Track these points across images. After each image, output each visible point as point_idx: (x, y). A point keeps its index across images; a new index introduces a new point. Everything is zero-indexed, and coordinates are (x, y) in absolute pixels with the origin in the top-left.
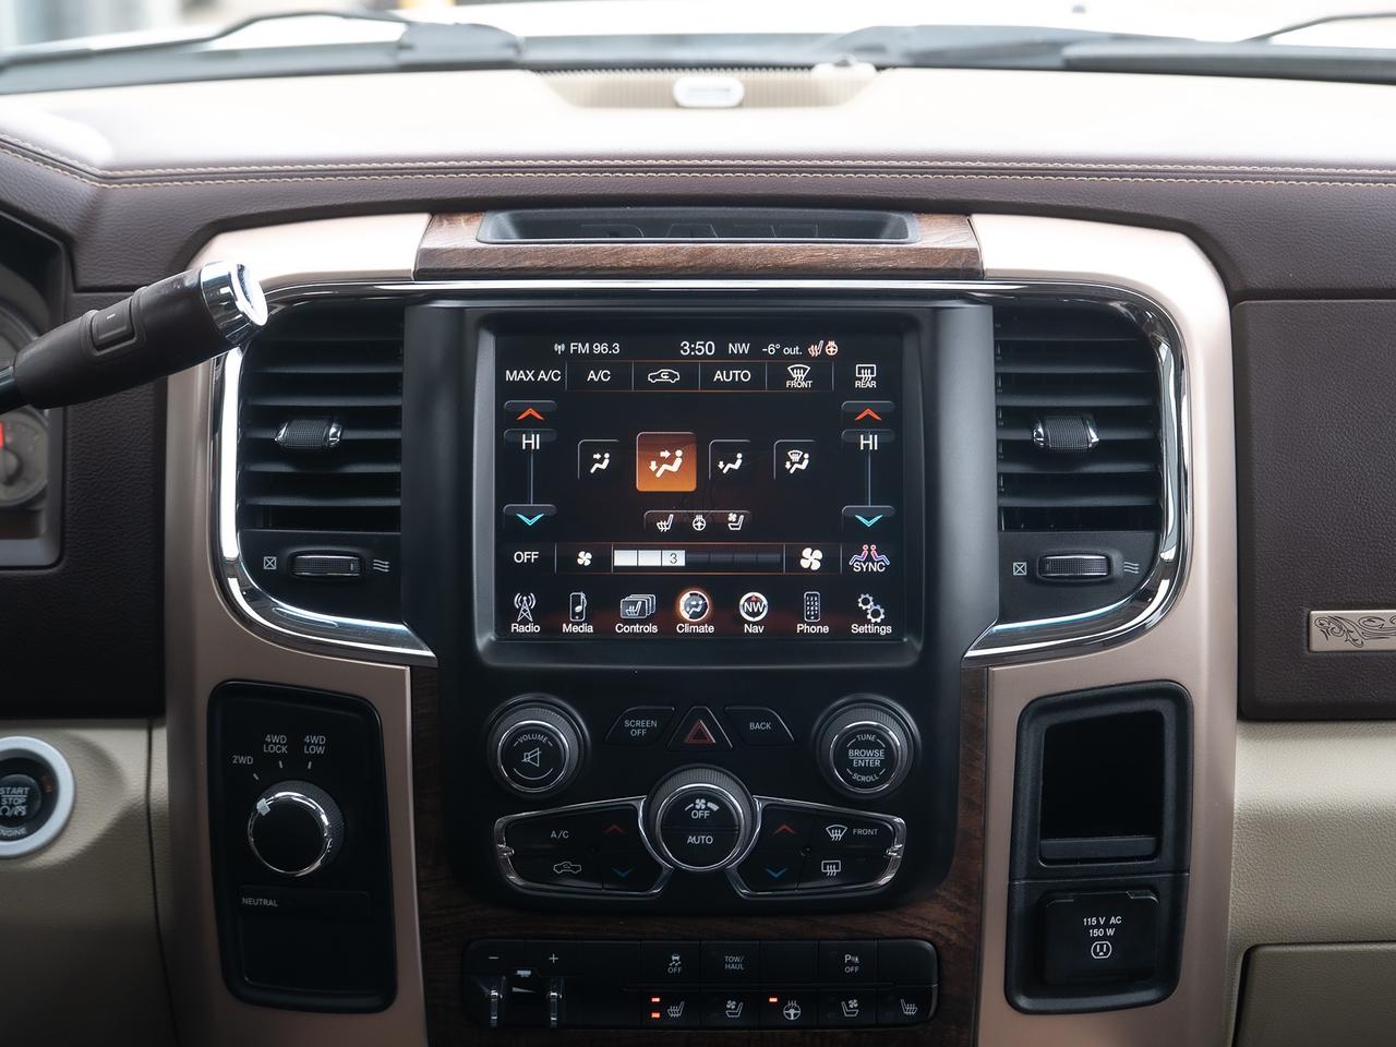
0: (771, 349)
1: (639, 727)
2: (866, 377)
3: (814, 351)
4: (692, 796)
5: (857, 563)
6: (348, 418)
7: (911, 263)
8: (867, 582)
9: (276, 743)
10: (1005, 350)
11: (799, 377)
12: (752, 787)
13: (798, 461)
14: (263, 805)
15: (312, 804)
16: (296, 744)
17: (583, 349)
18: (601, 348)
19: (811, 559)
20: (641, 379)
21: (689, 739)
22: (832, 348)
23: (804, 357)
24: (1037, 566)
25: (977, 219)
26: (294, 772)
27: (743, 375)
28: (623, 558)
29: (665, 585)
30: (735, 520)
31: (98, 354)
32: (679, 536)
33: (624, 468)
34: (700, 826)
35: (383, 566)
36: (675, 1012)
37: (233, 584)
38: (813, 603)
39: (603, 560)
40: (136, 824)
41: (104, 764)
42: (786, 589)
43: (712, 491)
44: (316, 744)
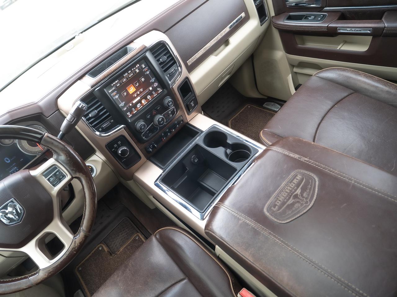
0: (133, 70)
1: (149, 117)
2: (143, 66)
3: (137, 67)
4: (159, 119)
5: (155, 86)
6: (96, 109)
7: (139, 50)
8: (157, 87)
9: (115, 146)
10: (153, 54)
11: (137, 71)
12: (161, 114)
13: (143, 79)
14: (120, 152)
15: (123, 148)
16: (117, 144)
17: (115, 83)
18: (116, 82)
19: (151, 89)
20: (123, 82)
21: (154, 114)
22: (138, 65)
23: (136, 68)
24: (169, 74)
25: (134, 41)
26: (119, 146)
27: (132, 74)
28: (134, 102)
29: (140, 101)
30: (141, 90)
31: (73, 123)
32: (138, 95)
33: (128, 93)
34: (161, 121)
35: (112, 121)
36: (165, 138)
37: (102, 135)
38: (154, 93)
39: (133, 104)
40: (104, 163)
41: (94, 161)
42: (150, 93)
43: (137, 89)
44: (119, 143)
